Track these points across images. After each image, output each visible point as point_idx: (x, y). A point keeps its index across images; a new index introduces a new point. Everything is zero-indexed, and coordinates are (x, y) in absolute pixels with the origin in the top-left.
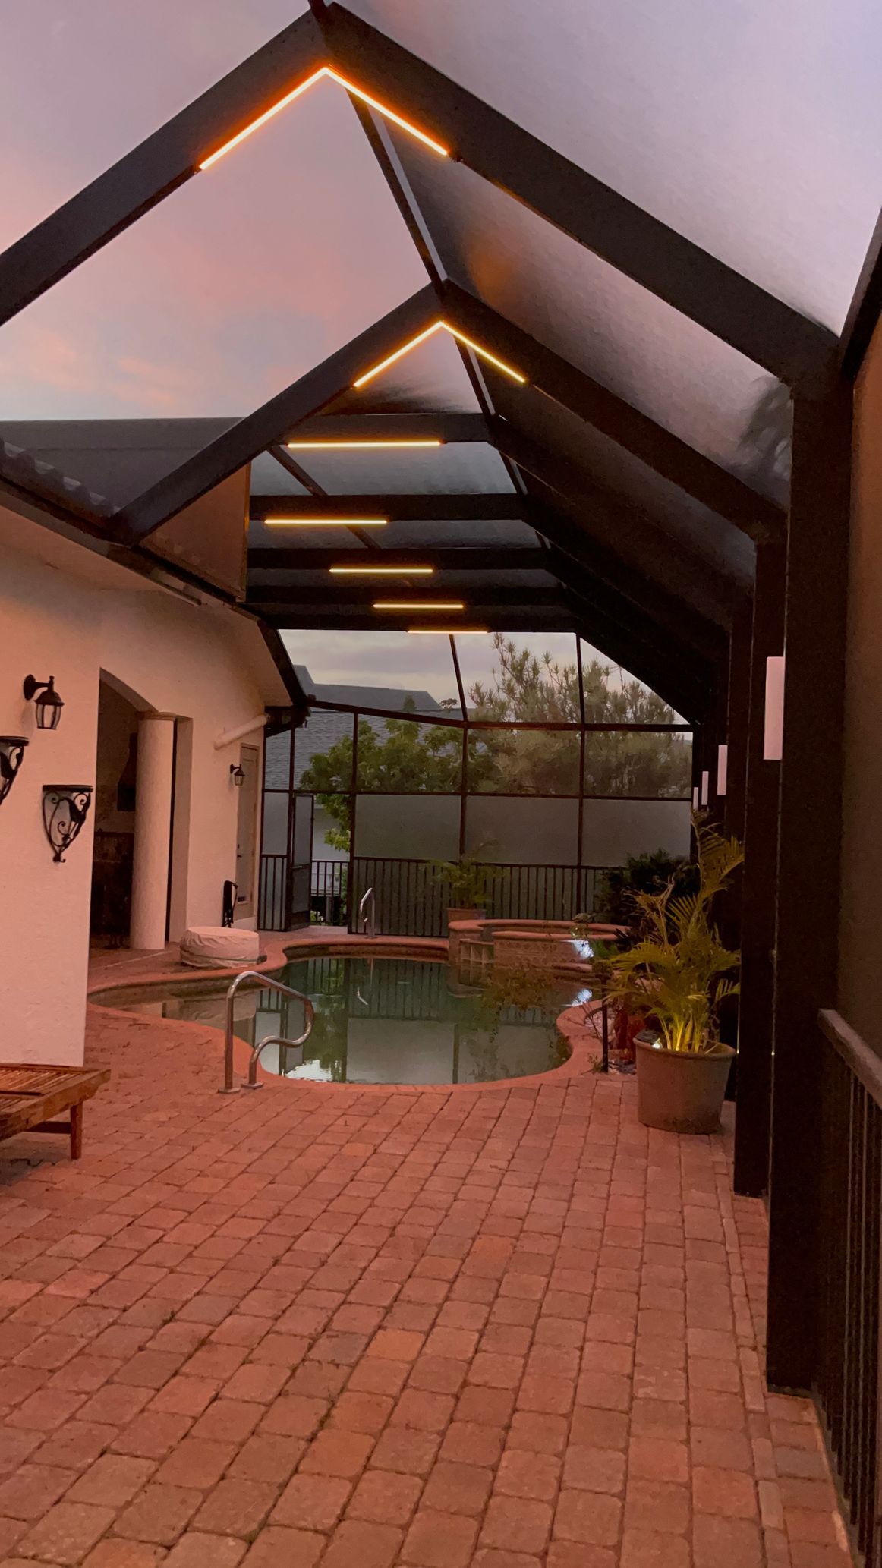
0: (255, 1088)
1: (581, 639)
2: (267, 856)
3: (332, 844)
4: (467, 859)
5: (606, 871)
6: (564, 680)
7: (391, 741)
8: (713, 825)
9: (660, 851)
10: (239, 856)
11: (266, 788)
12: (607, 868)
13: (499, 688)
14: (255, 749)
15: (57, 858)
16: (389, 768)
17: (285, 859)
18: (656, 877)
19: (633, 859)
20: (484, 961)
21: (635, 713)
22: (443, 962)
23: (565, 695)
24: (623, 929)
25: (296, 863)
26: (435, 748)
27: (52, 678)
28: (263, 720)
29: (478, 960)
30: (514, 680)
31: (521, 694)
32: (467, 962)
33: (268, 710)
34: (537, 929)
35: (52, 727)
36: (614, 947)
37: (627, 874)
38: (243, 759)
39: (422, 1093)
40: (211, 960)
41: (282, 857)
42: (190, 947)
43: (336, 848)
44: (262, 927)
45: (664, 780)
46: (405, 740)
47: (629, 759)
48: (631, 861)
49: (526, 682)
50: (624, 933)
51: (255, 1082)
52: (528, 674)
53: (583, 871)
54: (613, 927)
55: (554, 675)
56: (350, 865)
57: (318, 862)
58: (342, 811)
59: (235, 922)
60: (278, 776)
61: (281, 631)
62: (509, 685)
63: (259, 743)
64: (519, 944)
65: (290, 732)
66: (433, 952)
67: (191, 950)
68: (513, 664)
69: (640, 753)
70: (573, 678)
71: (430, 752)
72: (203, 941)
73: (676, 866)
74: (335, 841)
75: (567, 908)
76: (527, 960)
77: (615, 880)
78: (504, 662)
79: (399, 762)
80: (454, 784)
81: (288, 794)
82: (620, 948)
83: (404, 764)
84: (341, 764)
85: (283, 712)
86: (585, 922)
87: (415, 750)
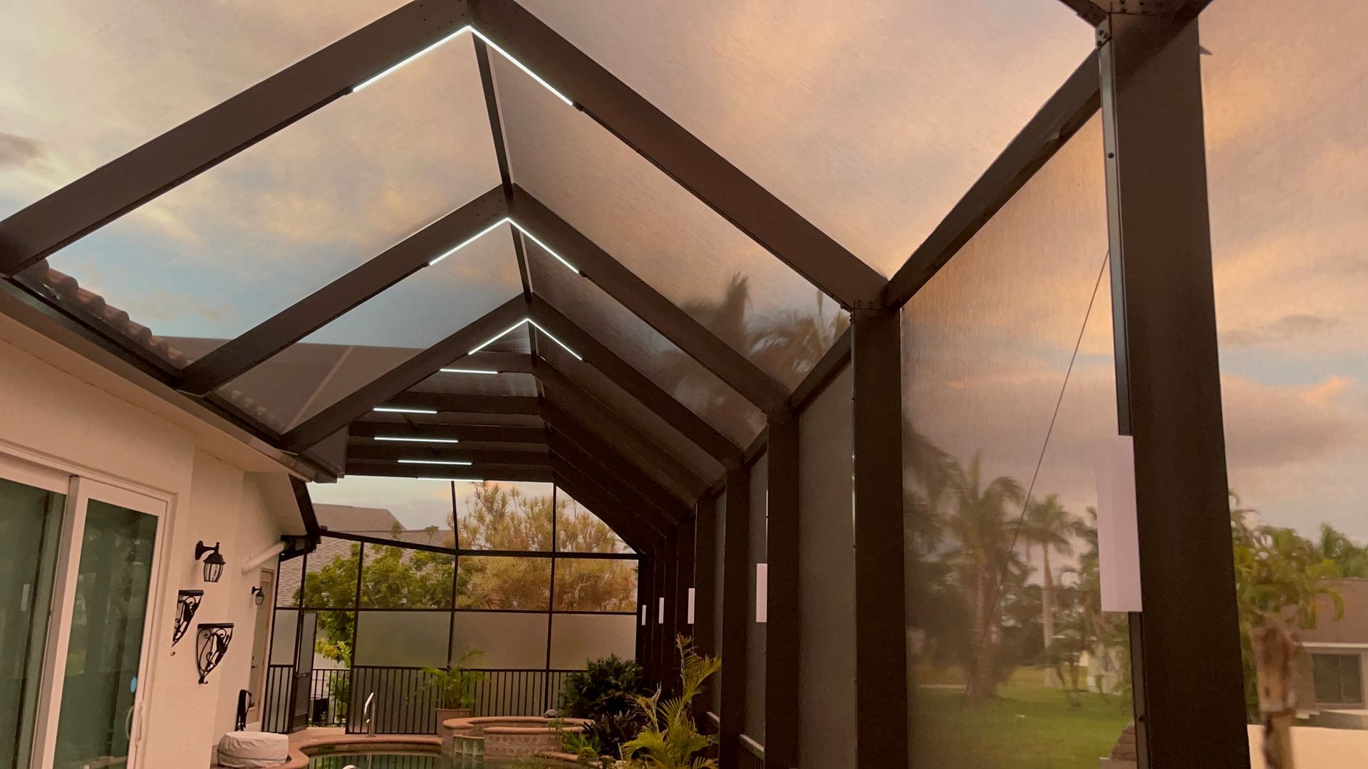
1: (557, 487)
2: (275, 666)
3: (321, 653)
4: (455, 665)
5: (570, 674)
6: (530, 512)
7: (377, 561)
8: (693, 647)
9: (613, 655)
10: (253, 667)
11: (278, 606)
12: (571, 671)
13: (470, 515)
14: (272, 573)
15: (201, 681)
16: (376, 584)
17: (292, 669)
18: (612, 677)
19: (592, 664)
20: (475, 752)
21: (584, 538)
22: (436, 755)
23: (531, 525)
24: (588, 722)
25: (301, 672)
26: (419, 568)
27: (218, 543)
28: (281, 547)
29: (469, 753)
30: (484, 509)
31: (490, 521)
32: (459, 755)
33: (284, 538)
34: (515, 724)
35: (216, 581)
36: (583, 737)
37: (587, 675)
38: (262, 582)
40: (247, 761)
41: (289, 666)
42: (230, 750)
43: (324, 657)
44: (266, 728)
45: (609, 593)
46: (390, 561)
47: (581, 577)
48: (590, 665)
49: (497, 510)
50: (589, 725)
53: (550, 674)
54: (581, 721)
55: (523, 507)
56: (352, 672)
57: (317, 670)
58: (329, 623)
59: (247, 725)
62: (480, 513)
63: (273, 567)
64: (505, 738)
65: (303, 556)
66: (426, 747)
67: (228, 753)
68: (485, 496)
69: (589, 573)
70: (536, 510)
71: (413, 571)
72: (241, 744)
73: (626, 668)
74: (324, 651)
75: (536, 706)
76: (512, 751)
77: (578, 681)
78: (479, 495)
79: (386, 581)
80: (432, 599)
81: (297, 612)
82: (587, 739)
83: (390, 582)
84: (333, 581)
85: (298, 540)
86: (554, 717)
87: (400, 568)
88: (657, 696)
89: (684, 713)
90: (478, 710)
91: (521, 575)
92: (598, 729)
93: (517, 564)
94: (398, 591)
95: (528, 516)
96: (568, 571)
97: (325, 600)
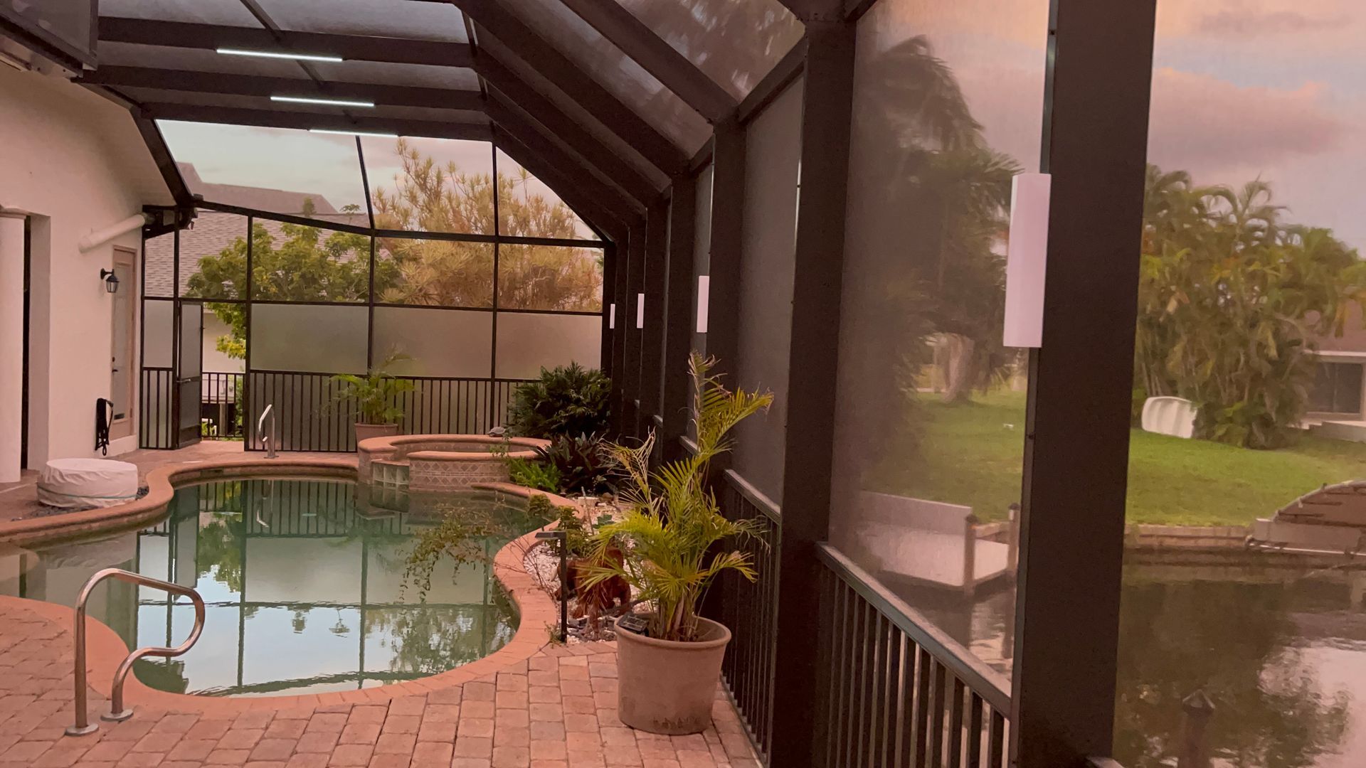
0: (120, 721)
1: (497, 148)
2: (149, 369)
3: (225, 352)
4: (376, 372)
5: (520, 384)
6: (470, 191)
7: (288, 246)
8: (717, 376)
10: (114, 371)
11: (146, 295)
12: (521, 381)
13: (401, 194)
14: (134, 254)
16: (287, 273)
17: (171, 373)
18: (572, 390)
19: (547, 372)
20: (398, 483)
21: (538, 225)
22: (351, 482)
23: (471, 206)
24: (544, 444)
25: (182, 377)
26: (337, 254)
28: (140, 220)
29: (392, 481)
30: (417, 187)
31: (424, 202)
32: (379, 483)
33: (147, 209)
34: (450, 447)
36: (536, 466)
37: (541, 386)
38: (116, 264)
39: (353, 706)
40: (75, 499)
41: (167, 370)
42: (51, 484)
43: (230, 356)
44: (144, 445)
45: (566, 291)
46: (303, 245)
47: (535, 271)
48: (545, 374)
49: (430, 190)
50: (544, 449)
51: (122, 711)
52: (432, 182)
53: (497, 384)
54: (535, 443)
55: (461, 185)
56: (246, 377)
57: (210, 374)
58: (235, 317)
60: (159, 281)
61: (159, 122)
62: (411, 193)
63: (134, 243)
64: (436, 465)
65: (173, 234)
66: (341, 471)
67: (51, 489)
68: (416, 171)
69: (545, 266)
70: (478, 189)
71: (331, 258)
72: (66, 478)
73: (589, 379)
74: (228, 349)
75: (480, 421)
76: (445, 481)
77: (531, 394)
78: (408, 169)
79: (298, 268)
80: (357, 291)
81: (172, 302)
82: (541, 467)
83: (304, 270)
84: (234, 267)
85: (165, 211)
86: (501, 436)
87: (315, 255)
88: (646, 448)
89: (698, 480)
90: (408, 425)
91: (462, 266)
92: (554, 455)
93: (457, 253)
94: (314, 281)
95: (468, 196)
96: (518, 261)
97: (226, 289)
